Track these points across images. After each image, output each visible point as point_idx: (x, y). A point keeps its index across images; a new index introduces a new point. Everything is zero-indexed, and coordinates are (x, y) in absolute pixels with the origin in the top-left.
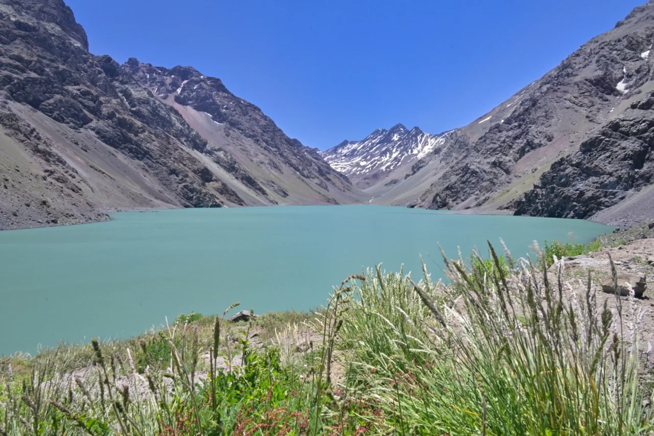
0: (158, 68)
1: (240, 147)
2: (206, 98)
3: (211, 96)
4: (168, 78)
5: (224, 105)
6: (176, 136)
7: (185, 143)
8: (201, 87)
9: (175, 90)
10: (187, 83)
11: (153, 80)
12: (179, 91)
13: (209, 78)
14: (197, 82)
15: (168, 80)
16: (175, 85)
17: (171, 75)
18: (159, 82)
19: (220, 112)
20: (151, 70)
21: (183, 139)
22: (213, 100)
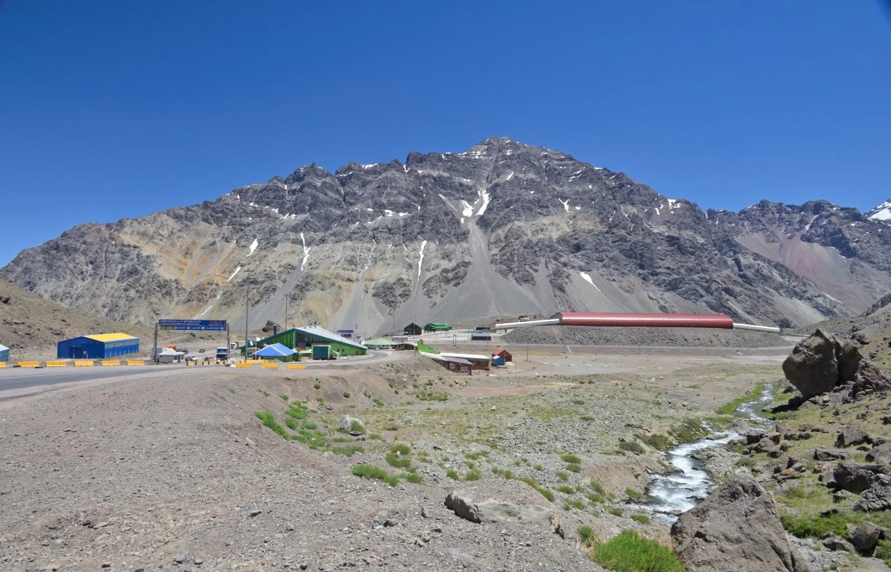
0: (788, 206)
1: (865, 284)
2: (836, 233)
3: (840, 230)
4: (797, 215)
5: (855, 239)
6: (776, 289)
7: (784, 294)
8: (830, 223)
9: (802, 228)
10: (817, 219)
11: (781, 219)
12: (807, 227)
13: (842, 209)
14: (827, 217)
15: (797, 217)
16: (802, 222)
17: (800, 212)
18: (787, 221)
19: (849, 247)
20: (780, 209)
21: (782, 291)
22: (842, 234)
